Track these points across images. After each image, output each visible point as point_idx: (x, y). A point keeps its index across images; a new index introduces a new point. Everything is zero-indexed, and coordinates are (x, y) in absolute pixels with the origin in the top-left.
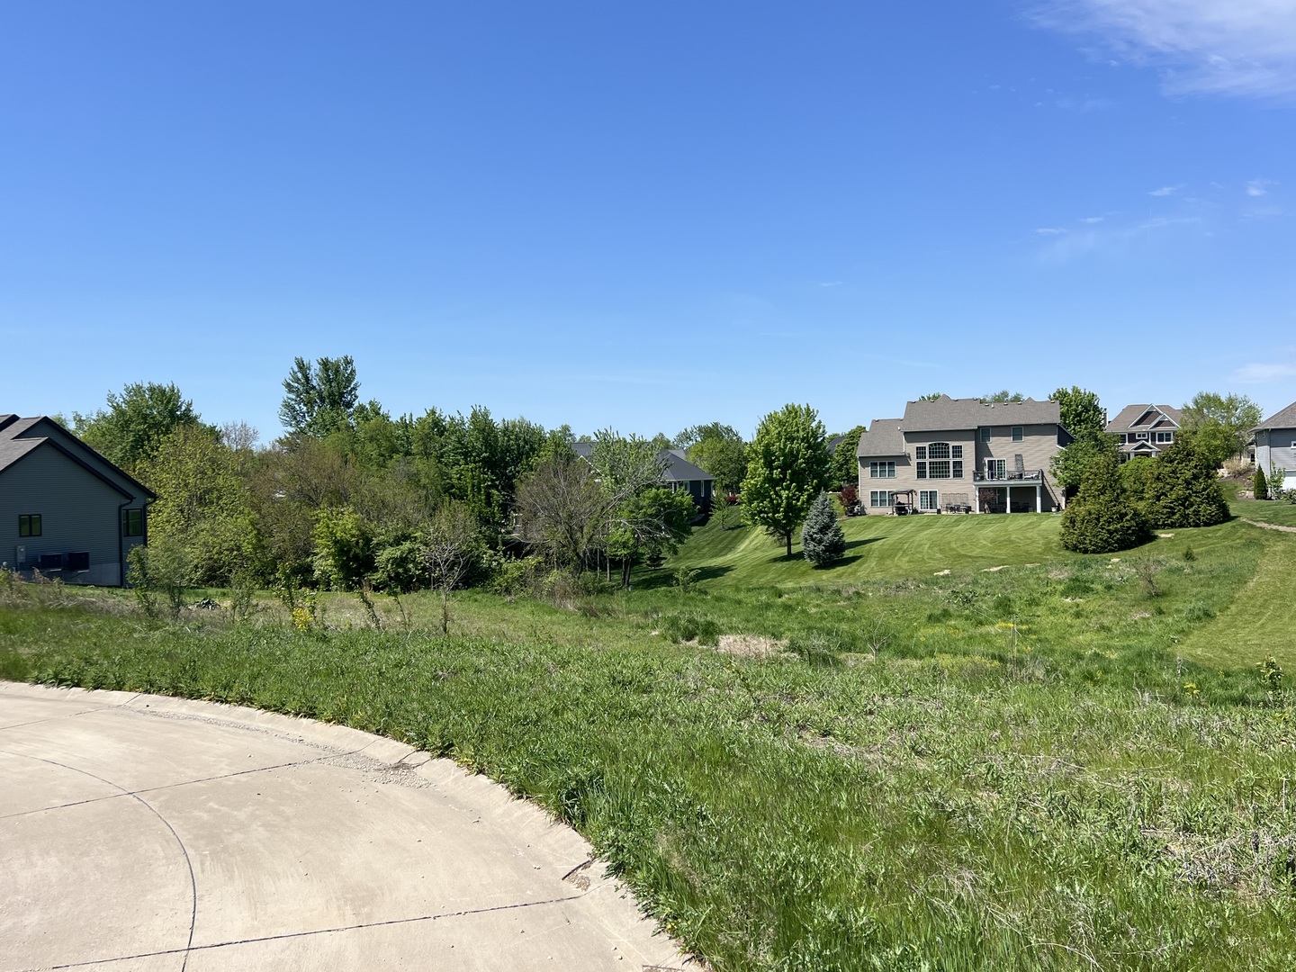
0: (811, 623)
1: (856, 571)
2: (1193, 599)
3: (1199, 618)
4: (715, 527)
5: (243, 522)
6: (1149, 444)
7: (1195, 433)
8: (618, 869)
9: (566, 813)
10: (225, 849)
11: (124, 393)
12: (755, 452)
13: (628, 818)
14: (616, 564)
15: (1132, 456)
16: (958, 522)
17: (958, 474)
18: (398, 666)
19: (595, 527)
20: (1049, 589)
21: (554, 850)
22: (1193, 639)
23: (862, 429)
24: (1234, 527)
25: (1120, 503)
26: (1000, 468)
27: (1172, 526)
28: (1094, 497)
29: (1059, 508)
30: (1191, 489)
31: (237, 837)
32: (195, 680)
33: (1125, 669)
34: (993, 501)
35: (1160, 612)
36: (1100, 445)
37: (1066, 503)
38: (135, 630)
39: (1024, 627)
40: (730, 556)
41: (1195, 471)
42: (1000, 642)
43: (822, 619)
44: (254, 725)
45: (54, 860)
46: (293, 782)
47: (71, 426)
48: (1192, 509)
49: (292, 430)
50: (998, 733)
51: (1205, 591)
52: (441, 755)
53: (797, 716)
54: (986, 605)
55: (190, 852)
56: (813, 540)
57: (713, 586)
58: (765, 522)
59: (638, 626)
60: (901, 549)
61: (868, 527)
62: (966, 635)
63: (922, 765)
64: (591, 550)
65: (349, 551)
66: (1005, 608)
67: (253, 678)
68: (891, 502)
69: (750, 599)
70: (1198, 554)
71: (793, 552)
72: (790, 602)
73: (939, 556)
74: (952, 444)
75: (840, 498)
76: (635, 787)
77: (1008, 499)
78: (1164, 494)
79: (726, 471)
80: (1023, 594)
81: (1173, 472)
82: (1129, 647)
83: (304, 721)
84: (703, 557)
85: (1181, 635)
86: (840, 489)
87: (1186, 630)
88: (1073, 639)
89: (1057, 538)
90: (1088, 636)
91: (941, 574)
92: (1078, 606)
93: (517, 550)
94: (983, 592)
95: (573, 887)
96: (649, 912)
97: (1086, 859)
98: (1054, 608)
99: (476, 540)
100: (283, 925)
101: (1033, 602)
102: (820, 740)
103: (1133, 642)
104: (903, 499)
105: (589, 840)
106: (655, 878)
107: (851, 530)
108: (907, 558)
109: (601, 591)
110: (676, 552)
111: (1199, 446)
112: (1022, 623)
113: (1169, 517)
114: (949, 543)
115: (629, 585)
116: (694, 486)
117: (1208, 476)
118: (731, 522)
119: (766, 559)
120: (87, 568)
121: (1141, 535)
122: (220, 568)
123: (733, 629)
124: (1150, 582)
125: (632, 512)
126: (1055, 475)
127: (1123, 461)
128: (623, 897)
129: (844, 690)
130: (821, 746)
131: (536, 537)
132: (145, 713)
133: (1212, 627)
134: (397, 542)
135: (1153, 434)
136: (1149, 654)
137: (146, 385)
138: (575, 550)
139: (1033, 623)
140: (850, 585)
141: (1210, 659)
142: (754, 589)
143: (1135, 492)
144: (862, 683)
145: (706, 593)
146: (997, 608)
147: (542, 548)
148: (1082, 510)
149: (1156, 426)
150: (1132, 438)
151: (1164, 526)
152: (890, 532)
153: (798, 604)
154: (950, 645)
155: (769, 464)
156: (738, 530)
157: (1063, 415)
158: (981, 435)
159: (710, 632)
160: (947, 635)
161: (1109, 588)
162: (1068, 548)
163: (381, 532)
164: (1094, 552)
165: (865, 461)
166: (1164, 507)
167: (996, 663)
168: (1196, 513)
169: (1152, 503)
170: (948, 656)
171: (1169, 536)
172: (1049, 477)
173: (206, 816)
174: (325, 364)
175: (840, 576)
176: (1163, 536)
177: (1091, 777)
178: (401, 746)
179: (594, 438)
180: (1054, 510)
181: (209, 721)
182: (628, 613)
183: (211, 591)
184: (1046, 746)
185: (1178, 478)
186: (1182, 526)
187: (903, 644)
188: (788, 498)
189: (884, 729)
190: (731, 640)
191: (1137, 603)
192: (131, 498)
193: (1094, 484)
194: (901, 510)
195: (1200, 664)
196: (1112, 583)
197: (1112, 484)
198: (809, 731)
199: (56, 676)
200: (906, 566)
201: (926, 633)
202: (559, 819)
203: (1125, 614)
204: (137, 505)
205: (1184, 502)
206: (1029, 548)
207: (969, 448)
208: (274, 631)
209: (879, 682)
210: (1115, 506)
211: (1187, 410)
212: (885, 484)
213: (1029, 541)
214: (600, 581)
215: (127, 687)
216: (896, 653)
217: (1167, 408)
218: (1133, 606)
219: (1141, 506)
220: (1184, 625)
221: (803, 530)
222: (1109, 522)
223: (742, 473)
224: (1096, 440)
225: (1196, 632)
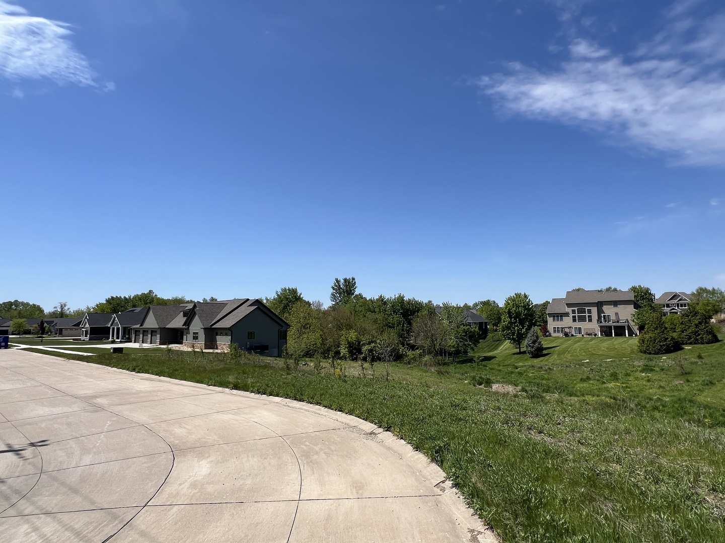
0: (530, 380)
1: (548, 359)
2: (704, 376)
3: (707, 384)
4: (489, 340)
5: (318, 335)
6: (676, 308)
7: (698, 304)
8: (456, 485)
9: (435, 459)
10: (311, 462)
11: (281, 291)
12: (504, 312)
13: (460, 464)
14: (450, 354)
15: (669, 314)
16: (591, 340)
17: (590, 320)
18: (371, 393)
19: (442, 340)
20: (634, 369)
21: (431, 474)
22: (705, 394)
23: (548, 303)
24: (721, 345)
25: (665, 333)
26: (609, 318)
27: (691, 343)
28: (652, 331)
29: (636, 335)
30: (698, 328)
31: (315, 457)
32: (302, 395)
33: (673, 406)
34: (606, 332)
35: (688, 381)
36: (653, 309)
37: (639, 333)
38: (283, 375)
39: (624, 385)
40: (495, 352)
41: (699, 320)
42: (613, 391)
43: (535, 378)
44: (322, 413)
45: (255, 459)
46: (334, 437)
47: (265, 301)
48: (700, 337)
49: (334, 303)
50: (617, 437)
51: (709, 373)
52: (387, 431)
53: (527, 424)
54: (607, 374)
55: (300, 461)
56: (530, 346)
57: (490, 364)
58: (509, 338)
59: (459, 379)
60: (567, 351)
61: (553, 341)
62: (598, 387)
63: (584, 450)
64: (440, 348)
65: (353, 346)
66: (614, 377)
67: (321, 395)
68: (562, 331)
69: (505, 370)
70: (704, 356)
71: (521, 351)
72: (521, 371)
73: (584, 354)
74: (587, 308)
75: (540, 330)
76: (462, 450)
77: (613, 331)
78: (685, 330)
79: (492, 318)
80: (622, 371)
81: (689, 321)
82: (674, 396)
83: (338, 412)
84: (485, 352)
85: (699, 392)
86: (540, 325)
87: (702, 389)
88: (647, 391)
89: (636, 348)
90: (654, 390)
91: (585, 361)
92: (648, 377)
93: (413, 347)
94: (604, 369)
95: (438, 490)
96: (470, 505)
97: (665, 501)
98: (637, 378)
99: (397, 343)
100: (331, 494)
101: (627, 375)
102: (537, 435)
103: (676, 394)
104: (567, 330)
105: (444, 471)
106: (472, 491)
107: (545, 343)
108: (570, 355)
109: (445, 364)
110: (473, 350)
111: (701, 310)
112: (623, 383)
113: (689, 340)
114: (588, 349)
115: (455, 362)
116: (481, 324)
117: (706, 323)
118: (496, 338)
119: (511, 353)
120: (268, 350)
121: (676, 347)
122: (310, 351)
123: (498, 382)
124: (682, 368)
125: (456, 334)
126: (633, 321)
127: (665, 315)
128: (459, 497)
129: (547, 414)
130: (538, 438)
131: (419, 342)
132: (285, 406)
133: (714, 388)
134: (369, 343)
135: (678, 305)
136: (685, 399)
137: (287, 288)
138: (434, 348)
139: (628, 384)
140: (546, 365)
141: (714, 403)
142: (506, 365)
143: (672, 329)
144: (555, 410)
145: (486, 366)
146: (611, 376)
147: (422, 347)
148: (647, 336)
149: (678, 301)
150: (668, 306)
151: (687, 344)
152: (562, 344)
153: (525, 372)
154: (591, 391)
155: (510, 317)
156: (499, 342)
157: (635, 296)
158: (599, 305)
159: (488, 383)
160: (589, 387)
161: (662, 370)
162: (641, 352)
163: (364, 339)
164: (654, 354)
165: (550, 315)
166: (686, 336)
167: (612, 400)
168: (702, 338)
169: (680, 334)
170: (590, 396)
171: (690, 348)
172: (630, 321)
173: (305, 448)
174: (345, 280)
175: (541, 361)
176: (686, 348)
177: (663, 461)
178: (373, 425)
179: (441, 305)
180: (634, 336)
181: (306, 410)
182: (455, 373)
183: (307, 359)
184: (641, 444)
185: (692, 323)
186: (695, 344)
187: (570, 390)
188: (517, 330)
189: (565, 431)
190: (497, 386)
191: (676, 377)
192: (282, 326)
193: (652, 325)
194: (566, 335)
195: (710, 405)
196: (664, 367)
197: (660, 325)
198: (533, 430)
199: (258, 391)
200: (570, 358)
201: (580, 386)
202: (432, 461)
203: (671, 381)
204: (284, 329)
205: (696, 333)
206: (624, 351)
207: (594, 310)
208: (328, 376)
209: (562, 410)
210: (662, 335)
211: (693, 294)
212: (559, 324)
213: (624, 349)
214: (444, 360)
215: (280, 395)
216: (567, 394)
217: (684, 294)
218: (675, 378)
219: (675, 335)
220: (700, 387)
221: (525, 342)
222: (660, 342)
223: (499, 319)
224: (651, 306)
225: (707, 391)
